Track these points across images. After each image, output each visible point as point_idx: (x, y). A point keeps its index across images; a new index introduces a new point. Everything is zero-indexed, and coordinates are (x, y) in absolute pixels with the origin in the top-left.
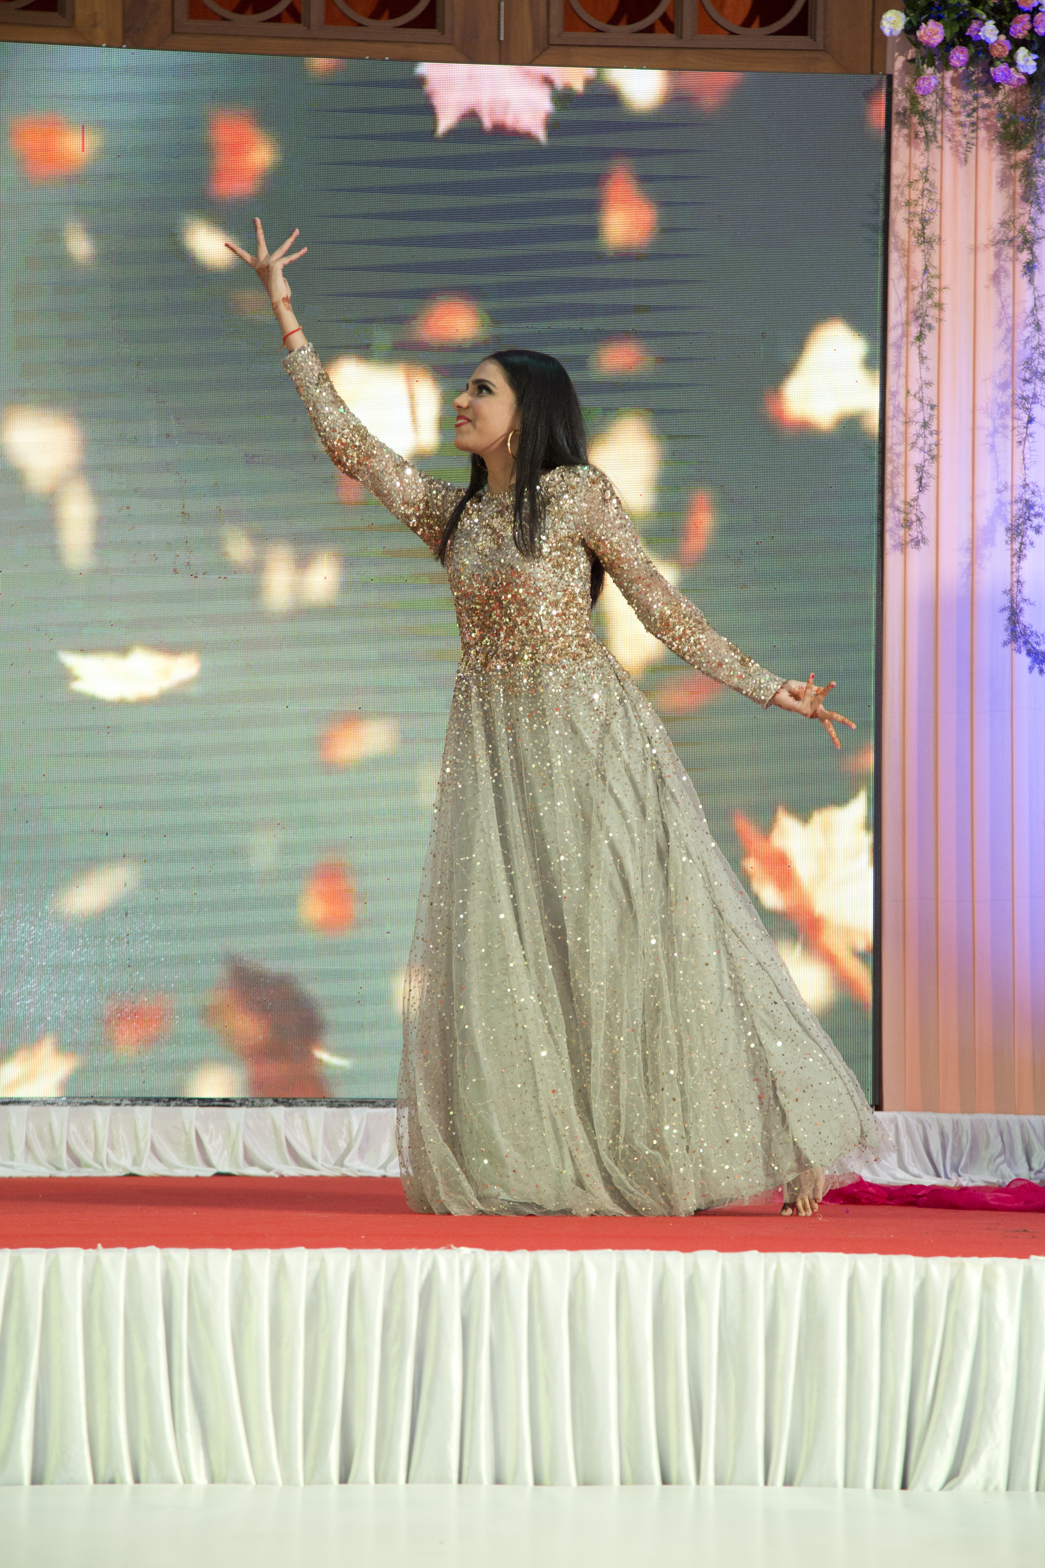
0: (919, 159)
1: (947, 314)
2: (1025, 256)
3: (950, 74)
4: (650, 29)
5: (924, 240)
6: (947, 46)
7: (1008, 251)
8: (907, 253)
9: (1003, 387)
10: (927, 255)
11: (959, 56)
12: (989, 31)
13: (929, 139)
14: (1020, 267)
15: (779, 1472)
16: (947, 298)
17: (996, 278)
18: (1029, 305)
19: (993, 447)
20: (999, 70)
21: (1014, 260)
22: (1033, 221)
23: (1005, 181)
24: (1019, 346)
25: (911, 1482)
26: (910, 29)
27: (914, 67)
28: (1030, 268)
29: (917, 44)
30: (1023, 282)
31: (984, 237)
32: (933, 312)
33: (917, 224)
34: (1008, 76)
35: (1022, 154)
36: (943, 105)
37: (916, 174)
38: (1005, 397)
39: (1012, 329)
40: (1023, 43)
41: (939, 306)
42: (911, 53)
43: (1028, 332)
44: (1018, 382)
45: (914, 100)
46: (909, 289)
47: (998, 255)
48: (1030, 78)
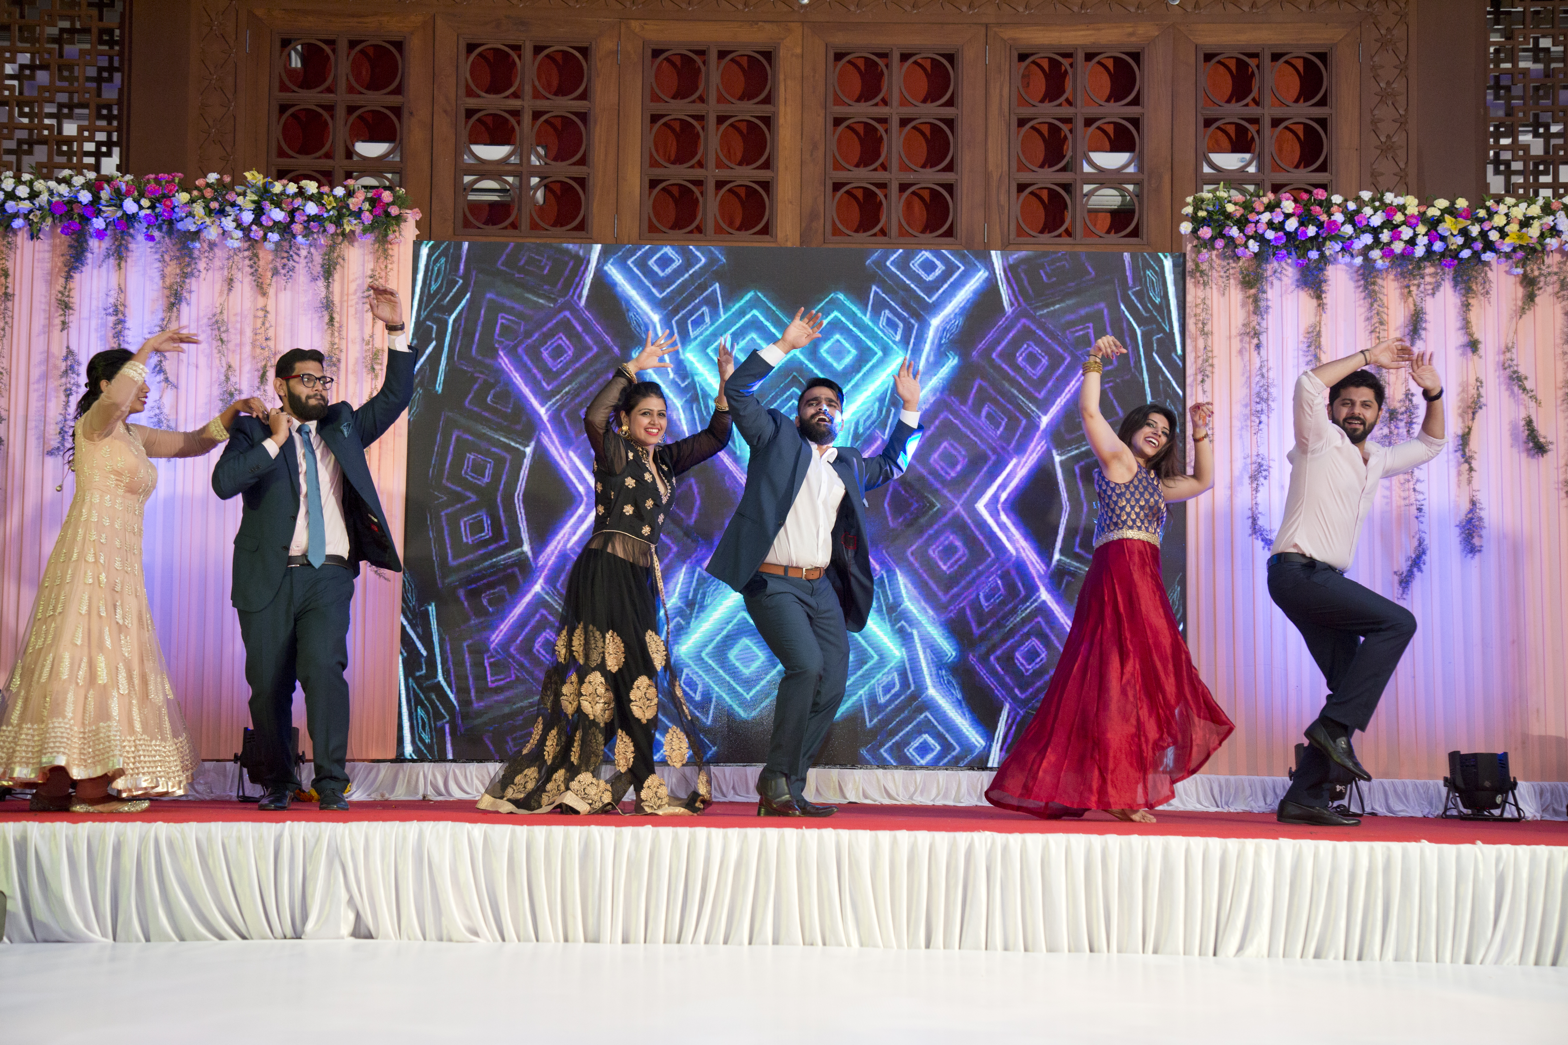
0: (1200, 294)
1: (1216, 370)
2: (1255, 341)
3: (1215, 253)
4: (1060, 236)
5: (1204, 334)
6: (1213, 239)
7: (1247, 339)
8: (1195, 340)
9: (1246, 406)
10: (1206, 340)
11: (1220, 243)
12: (1234, 232)
13: (1205, 284)
14: (1253, 347)
15: (1150, 947)
16: (1216, 362)
17: (1241, 352)
18: (1258, 365)
19: (1241, 436)
20: (1240, 250)
21: (1250, 343)
22: (1259, 324)
23: (1244, 305)
24: (1253, 386)
25: (1219, 952)
26: (1195, 231)
27: (1197, 249)
28: (1258, 347)
29: (1198, 238)
30: (1254, 354)
31: (1234, 332)
32: (1209, 369)
33: (1200, 325)
34: (1244, 253)
35: (1253, 291)
36: (1212, 267)
37: (1199, 301)
38: (1247, 411)
39: (1249, 377)
40: (1252, 237)
41: (1212, 366)
42: (1195, 242)
43: (1258, 378)
44: (1253, 404)
45: (1197, 265)
46: (1197, 357)
47: (1241, 341)
48: (1256, 254)
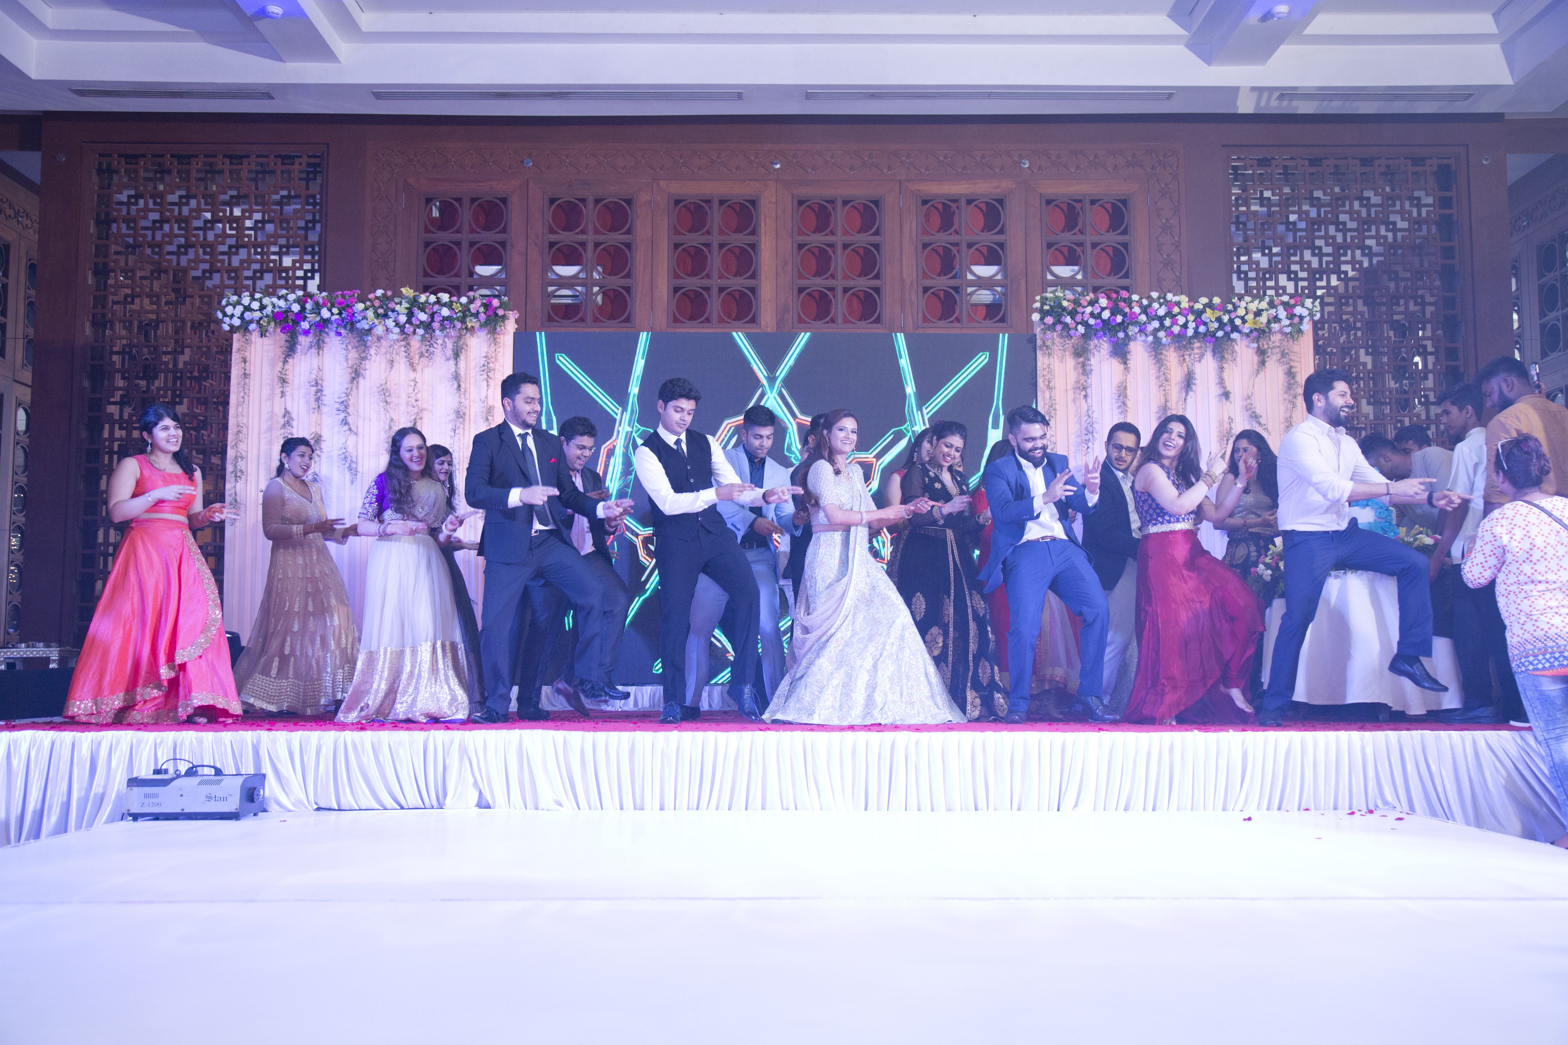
0: (1046, 361)
1: (1058, 413)
2: (1084, 393)
3: (1055, 334)
4: (952, 322)
5: (1050, 388)
6: (1054, 324)
7: (1078, 391)
8: (1043, 392)
9: (1078, 437)
10: (1050, 393)
11: (1059, 327)
12: (1068, 320)
13: (1049, 355)
14: (1082, 397)
15: (1015, 806)
16: (1057, 407)
17: (1074, 400)
18: (1086, 409)
19: (1075, 457)
20: (1072, 332)
21: (1080, 394)
22: (1086, 381)
23: (1075, 369)
24: (1083, 423)
25: (1061, 809)
26: (1042, 319)
27: (1044, 331)
28: (1086, 396)
29: (1044, 324)
30: (1083, 401)
31: (1069, 387)
32: (1053, 412)
33: (1047, 383)
34: (1075, 334)
35: (1081, 359)
36: (1054, 343)
37: (1045, 366)
38: (1079, 440)
39: (1080, 417)
40: (1080, 323)
41: (1055, 410)
42: (1042, 327)
43: (1086, 418)
44: (1083, 436)
45: (1044, 342)
46: (1045, 404)
47: (1074, 393)
48: (1083, 335)
